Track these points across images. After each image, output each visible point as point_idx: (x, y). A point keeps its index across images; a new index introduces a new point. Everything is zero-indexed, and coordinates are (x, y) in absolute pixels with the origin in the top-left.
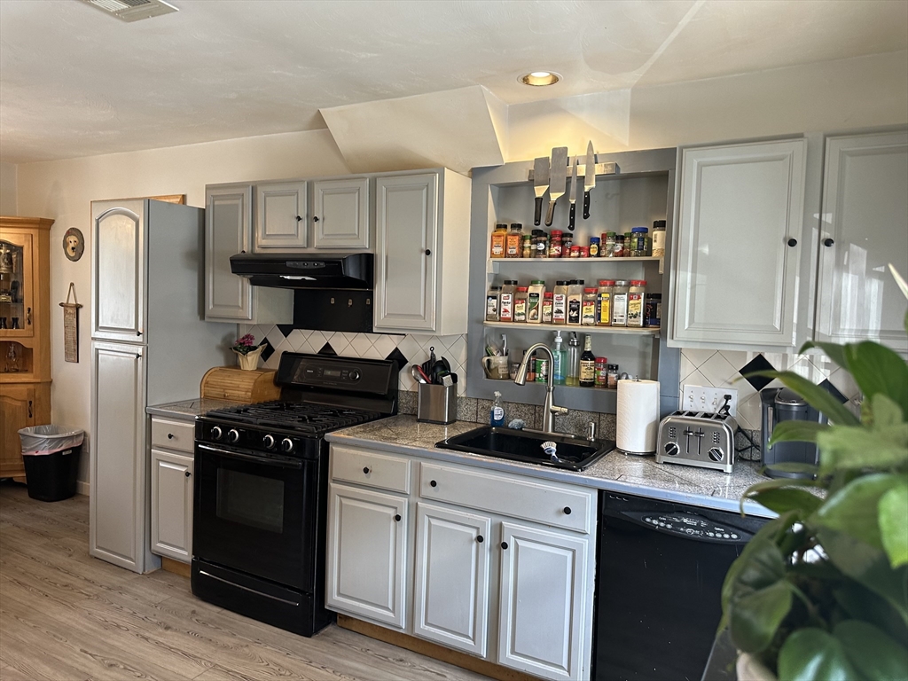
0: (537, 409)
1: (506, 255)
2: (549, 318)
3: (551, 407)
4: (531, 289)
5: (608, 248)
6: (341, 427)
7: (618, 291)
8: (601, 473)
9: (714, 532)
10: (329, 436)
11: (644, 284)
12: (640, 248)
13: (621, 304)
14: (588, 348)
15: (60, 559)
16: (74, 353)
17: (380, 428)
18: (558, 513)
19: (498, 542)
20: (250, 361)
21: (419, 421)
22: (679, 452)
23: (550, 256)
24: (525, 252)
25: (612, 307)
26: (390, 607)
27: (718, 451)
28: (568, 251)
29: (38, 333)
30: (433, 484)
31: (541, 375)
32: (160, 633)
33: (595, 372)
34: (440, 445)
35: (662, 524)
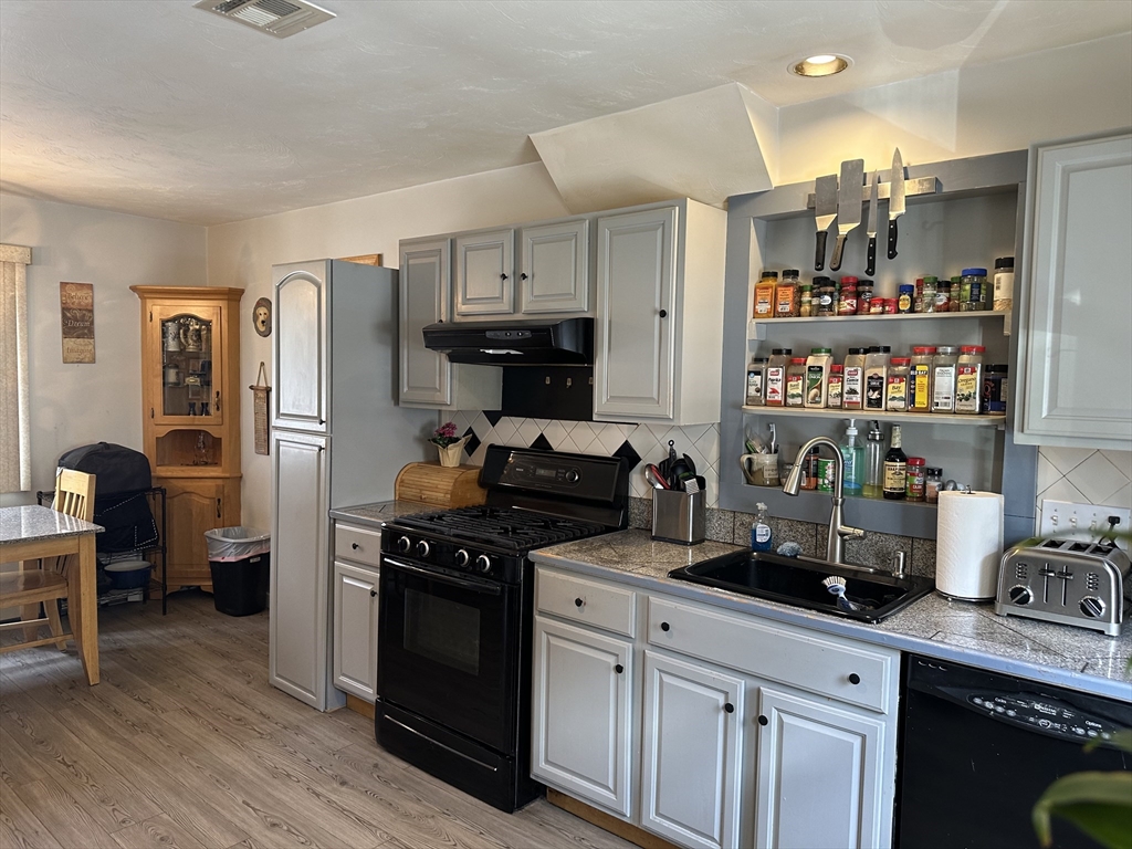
0: (819, 529)
1: (776, 314)
2: (838, 402)
3: (839, 527)
4: (811, 361)
5: (927, 300)
6: (550, 543)
7: (942, 362)
8: (907, 628)
9: (1086, 728)
10: (535, 554)
11: (982, 351)
12: (974, 298)
13: (945, 380)
14: (897, 443)
15: (237, 685)
16: (264, 444)
17: (601, 546)
18: (841, 680)
19: (755, 715)
20: (452, 456)
21: (654, 539)
22: (1032, 599)
23: (839, 314)
24: (802, 309)
25: (931, 385)
26: (611, 786)
27: (1095, 602)
28: (866, 305)
29: (227, 420)
30: (665, 627)
31: (826, 482)
32: (333, 788)
33: (906, 478)
34: (676, 575)
35: (1000, 709)
